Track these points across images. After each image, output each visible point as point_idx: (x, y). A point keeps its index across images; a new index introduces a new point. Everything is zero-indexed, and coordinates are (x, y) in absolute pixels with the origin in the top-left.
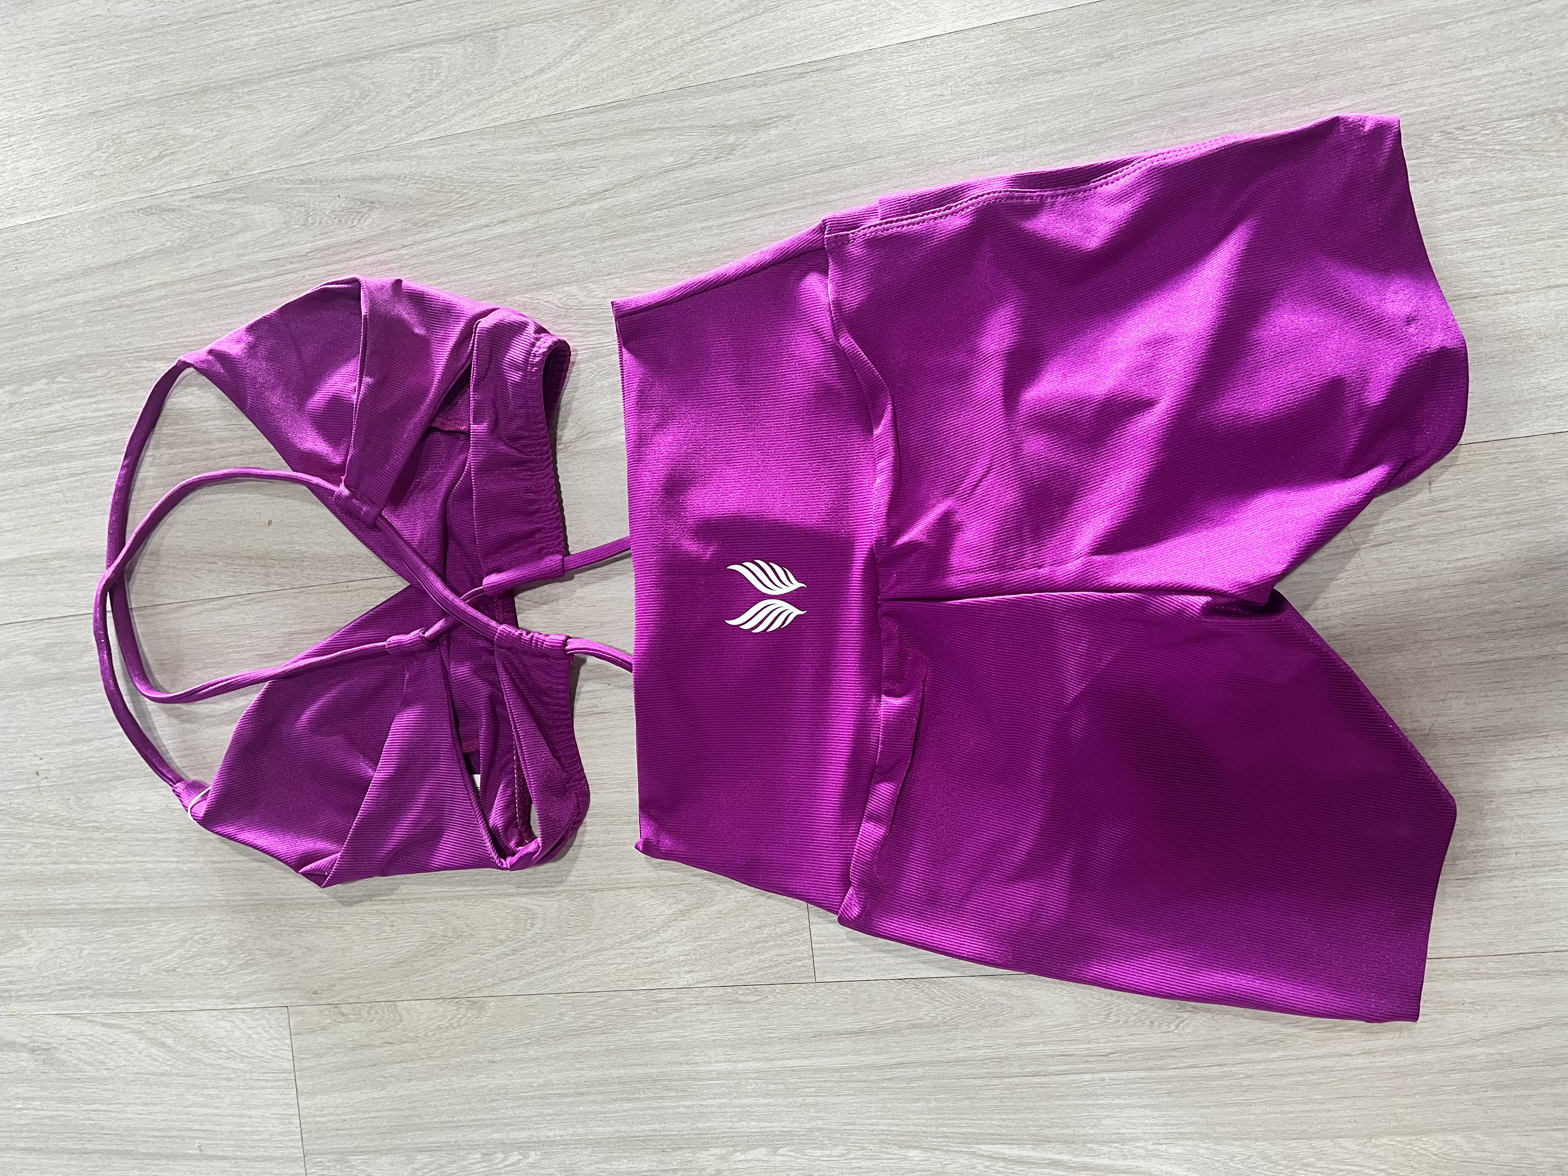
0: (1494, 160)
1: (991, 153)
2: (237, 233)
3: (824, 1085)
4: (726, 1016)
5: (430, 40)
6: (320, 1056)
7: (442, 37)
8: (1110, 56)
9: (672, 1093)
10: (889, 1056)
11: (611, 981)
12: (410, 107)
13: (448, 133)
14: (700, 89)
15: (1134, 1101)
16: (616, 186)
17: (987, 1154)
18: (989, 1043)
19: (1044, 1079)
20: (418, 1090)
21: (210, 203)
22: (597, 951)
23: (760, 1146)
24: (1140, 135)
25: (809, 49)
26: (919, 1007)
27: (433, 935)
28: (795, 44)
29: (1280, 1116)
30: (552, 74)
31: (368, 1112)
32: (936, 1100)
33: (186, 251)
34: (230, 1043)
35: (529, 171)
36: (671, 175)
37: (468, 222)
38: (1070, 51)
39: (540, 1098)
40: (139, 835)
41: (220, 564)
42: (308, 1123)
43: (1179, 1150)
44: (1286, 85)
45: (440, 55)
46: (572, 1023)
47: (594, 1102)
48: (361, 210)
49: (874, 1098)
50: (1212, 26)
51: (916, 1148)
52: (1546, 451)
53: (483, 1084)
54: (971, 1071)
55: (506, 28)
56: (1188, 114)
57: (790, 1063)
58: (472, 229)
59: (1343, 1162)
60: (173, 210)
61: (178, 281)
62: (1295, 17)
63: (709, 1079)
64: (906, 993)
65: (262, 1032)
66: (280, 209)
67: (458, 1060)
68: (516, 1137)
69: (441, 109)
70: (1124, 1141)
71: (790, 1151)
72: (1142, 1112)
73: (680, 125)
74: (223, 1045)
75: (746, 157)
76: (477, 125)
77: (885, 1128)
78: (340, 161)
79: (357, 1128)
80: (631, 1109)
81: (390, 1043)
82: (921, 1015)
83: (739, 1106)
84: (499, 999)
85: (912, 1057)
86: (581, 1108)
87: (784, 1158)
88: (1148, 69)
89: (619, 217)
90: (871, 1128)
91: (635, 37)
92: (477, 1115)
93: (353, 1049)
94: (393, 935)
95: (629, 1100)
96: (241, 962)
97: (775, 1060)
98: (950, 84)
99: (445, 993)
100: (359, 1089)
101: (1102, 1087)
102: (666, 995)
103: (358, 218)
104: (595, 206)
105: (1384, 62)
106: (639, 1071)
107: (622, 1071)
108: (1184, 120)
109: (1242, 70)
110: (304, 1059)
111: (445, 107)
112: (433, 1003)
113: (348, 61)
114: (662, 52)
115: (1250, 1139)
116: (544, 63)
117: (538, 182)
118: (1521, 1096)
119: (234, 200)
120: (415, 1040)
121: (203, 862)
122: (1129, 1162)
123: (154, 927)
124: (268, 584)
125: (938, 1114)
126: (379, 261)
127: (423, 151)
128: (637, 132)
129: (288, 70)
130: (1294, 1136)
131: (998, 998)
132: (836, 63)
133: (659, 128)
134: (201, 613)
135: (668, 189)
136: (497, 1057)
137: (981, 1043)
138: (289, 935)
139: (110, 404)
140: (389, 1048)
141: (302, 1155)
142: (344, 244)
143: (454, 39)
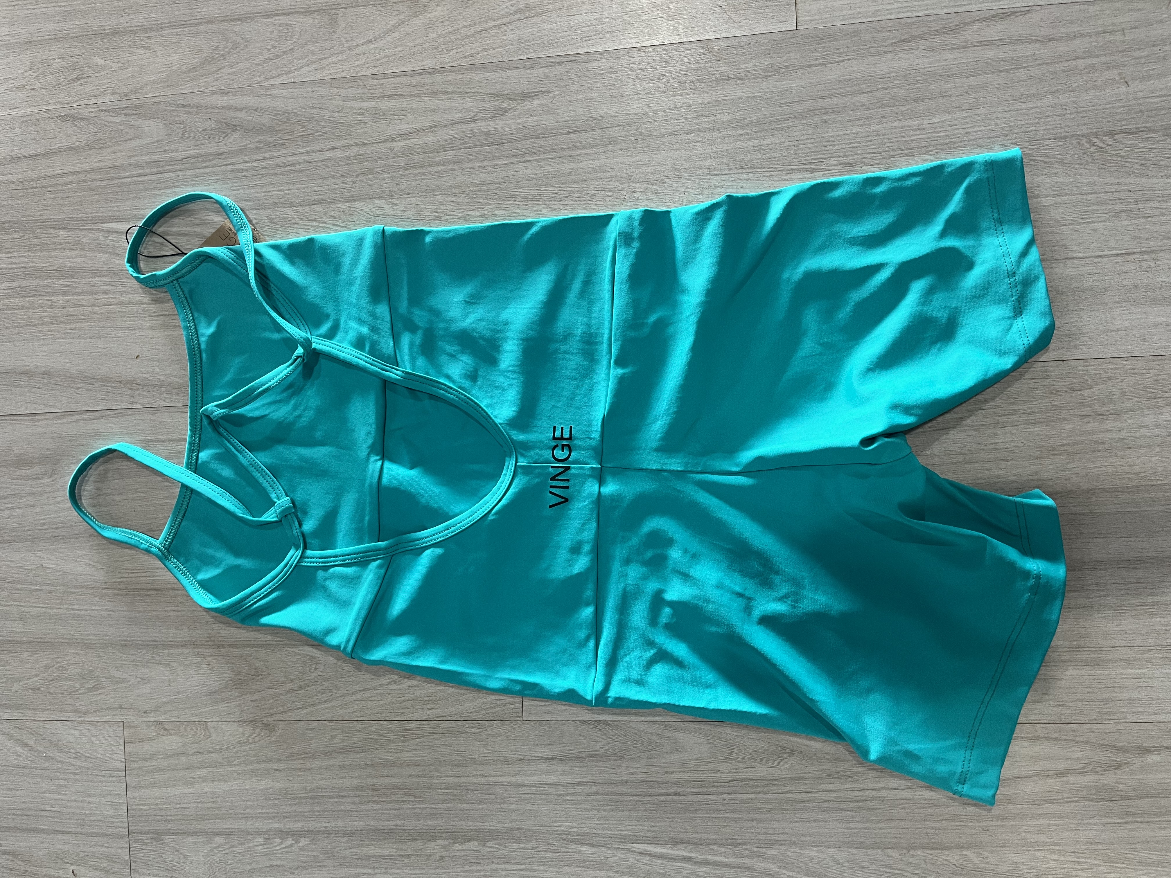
0: (1036, 167)
1: (690, 132)
2: (130, 139)
3: (524, 796)
4: (456, 742)
5: (287, 11)
6: (145, 760)
7: (297, 10)
8: (777, 71)
9: (412, 799)
10: (573, 776)
11: (372, 713)
12: (269, 59)
13: (296, 80)
14: (485, 67)
15: (746, 816)
16: (419, 130)
17: (638, 850)
18: (645, 770)
19: (682, 798)
20: (219, 788)
21: (111, 116)
22: (363, 690)
23: (474, 840)
24: (795, 129)
25: (565, 46)
26: (597, 742)
27: (239, 673)
28: (556, 40)
29: (845, 830)
30: (376, 45)
31: (180, 804)
32: (604, 810)
33: (90, 150)
34: (78, 746)
35: (354, 113)
36: (459, 126)
37: (307, 147)
38: (750, 65)
39: (311, 798)
40: (19, 586)
41: (97, 385)
42: (133, 810)
43: (774, 852)
44: (897, 104)
45: (294, 23)
46: (340, 743)
47: (353, 803)
48: (227, 131)
49: (558, 807)
50: (849, 57)
51: (587, 844)
52: (1057, 373)
53: (269, 786)
54: (631, 790)
55: (345, 8)
56: (828, 117)
57: (500, 779)
58: (309, 152)
59: (889, 866)
60: (83, 119)
61: (82, 172)
62: (907, 56)
63: (440, 789)
64: (588, 731)
65: (102, 739)
66: (165, 124)
67: (251, 767)
68: (292, 827)
69: (293, 62)
70: (736, 845)
71: (496, 844)
72: (750, 824)
73: (468, 90)
74: (73, 748)
75: (514, 118)
76: (318, 76)
77: (565, 829)
78: (213, 93)
79: (171, 816)
80: (380, 809)
81: (200, 753)
82: (598, 747)
83: (460, 810)
84: (286, 723)
85: (589, 778)
86: (342, 807)
87: (491, 849)
88: (803, 84)
89: (419, 153)
90: (557, 829)
91: (441, 25)
92: (262, 809)
93: (171, 756)
94: (209, 672)
95: (378, 802)
96: (91, 686)
97: (489, 776)
98: (664, 80)
99: (245, 718)
100: (174, 786)
101: (724, 805)
102: (412, 725)
103: (223, 136)
104: (402, 144)
105: (966, 92)
106: (387, 781)
107: (375, 781)
108: (826, 121)
109: (867, 90)
110: (133, 761)
111: (295, 61)
112: (235, 724)
113: (224, 21)
114: (458, 36)
115: (825, 846)
116: (371, 37)
117: (361, 122)
118: (1016, 825)
119: (130, 115)
120: (220, 751)
121: (68, 608)
122: (739, 861)
123: (25, 656)
124: (133, 403)
125: (605, 820)
126: (237, 169)
127: (276, 92)
128: (436, 93)
129: (179, 23)
130: (855, 846)
131: (654, 737)
132: (585, 58)
133: (453, 92)
134: (78, 421)
135: (456, 136)
136: (282, 766)
137: (639, 770)
138: (128, 668)
139: (22, 260)
140: (199, 756)
141: (127, 833)
142: (210, 154)
143: (306, 12)
